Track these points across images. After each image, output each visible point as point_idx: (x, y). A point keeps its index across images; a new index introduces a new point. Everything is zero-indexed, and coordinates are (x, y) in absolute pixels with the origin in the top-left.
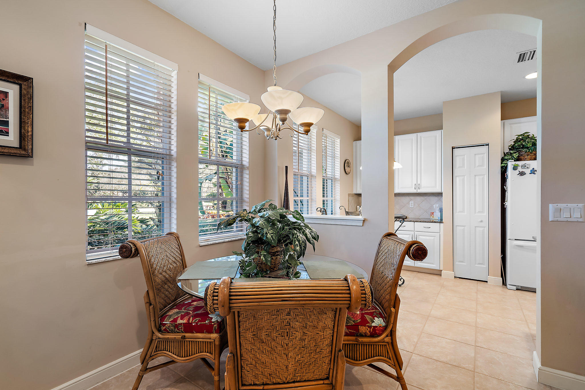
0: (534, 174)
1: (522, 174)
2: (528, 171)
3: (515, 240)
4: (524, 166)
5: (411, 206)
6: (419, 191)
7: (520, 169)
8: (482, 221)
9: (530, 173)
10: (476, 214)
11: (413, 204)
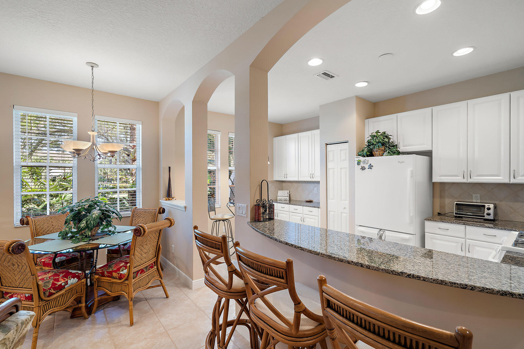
0: (371, 168)
1: (363, 168)
2: (367, 166)
3: (360, 226)
4: (364, 162)
5: (315, 192)
6: (314, 180)
7: (362, 164)
8: (345, 208)
9: (368, 168)
10: (341, 202)
11: (316, 191)
